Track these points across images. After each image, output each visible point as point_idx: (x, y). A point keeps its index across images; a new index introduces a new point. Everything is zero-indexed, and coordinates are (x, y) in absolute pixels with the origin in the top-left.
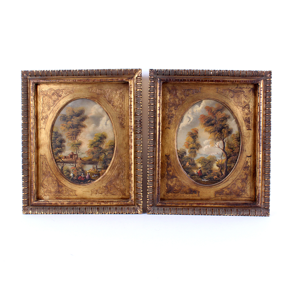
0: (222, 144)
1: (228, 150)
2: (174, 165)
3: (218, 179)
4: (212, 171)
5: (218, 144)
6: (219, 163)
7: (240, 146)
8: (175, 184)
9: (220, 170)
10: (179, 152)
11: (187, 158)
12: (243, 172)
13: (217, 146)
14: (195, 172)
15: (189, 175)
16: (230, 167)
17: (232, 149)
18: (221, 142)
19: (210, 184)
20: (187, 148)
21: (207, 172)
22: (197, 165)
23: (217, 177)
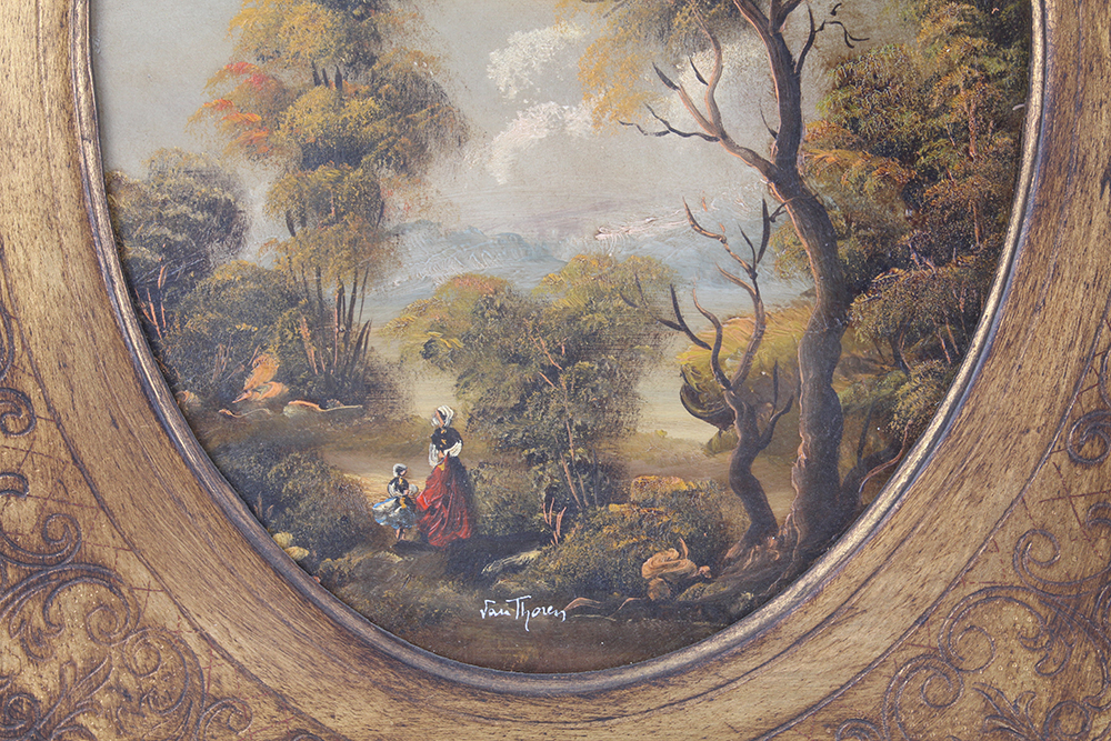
0: (765, 80)
1: (842, 167)
2: (59, 393)
3: (709, 591)
4: (614, 471)
5: (697, 92)
6: (716, 363)
7: (1024, 112)
8: (92, 674)
9: (728, 458)
10: (144, 201)
11: (260, 297)
12: (1066, 494)
13: (681, 117)
14: (377, 487)
15: (283, 537)
16: (880, 412)
17: (908, 158)
18: (747, 51)
19: (581, 670)
20: (256, 150)
21: (551, 491)
22: (402, 387)
23: (687, 564)
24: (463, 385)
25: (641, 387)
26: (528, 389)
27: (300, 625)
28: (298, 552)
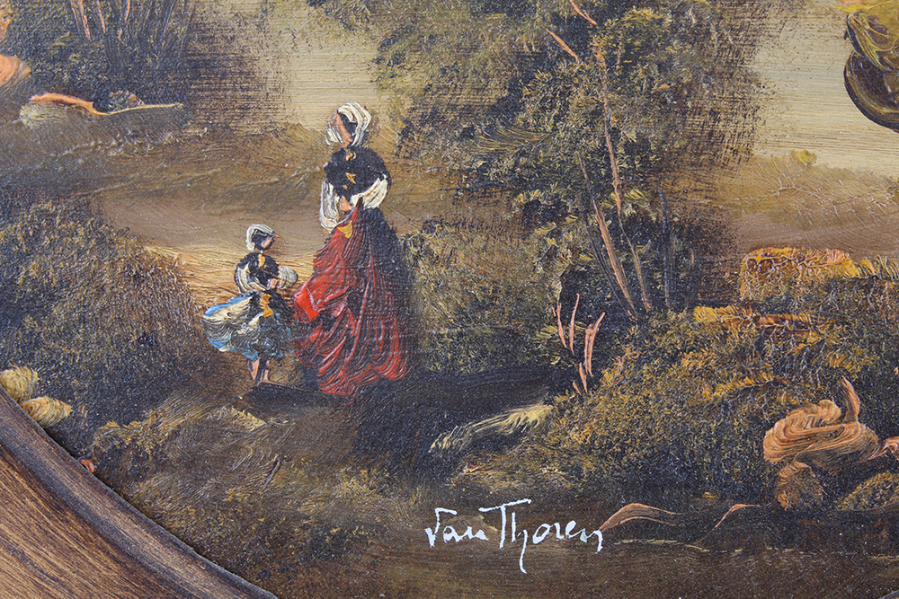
4: (704, 237)
15: (18, 378)
21: (573, 279)
22: (265, 67)
23: (858, 432)
24: (390, 59)
25: (763, 61)
26: (527, 65)
27: (46, 559)
28: (48, 409)
